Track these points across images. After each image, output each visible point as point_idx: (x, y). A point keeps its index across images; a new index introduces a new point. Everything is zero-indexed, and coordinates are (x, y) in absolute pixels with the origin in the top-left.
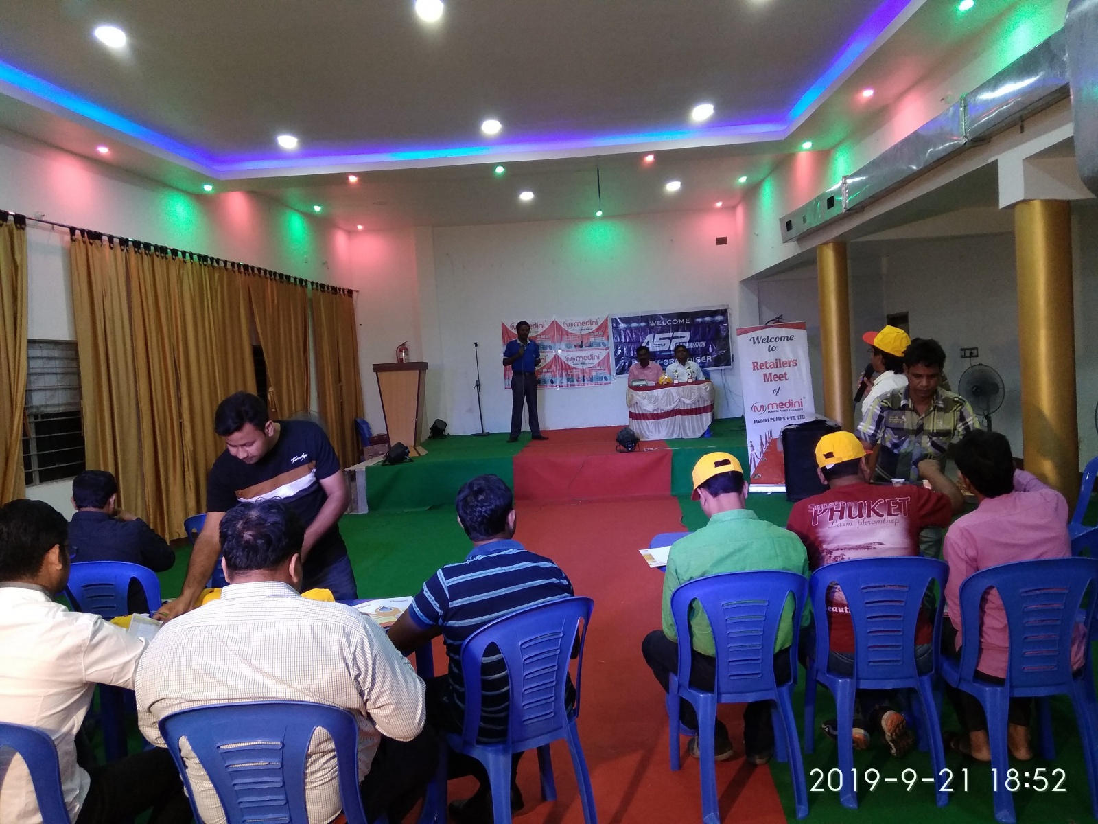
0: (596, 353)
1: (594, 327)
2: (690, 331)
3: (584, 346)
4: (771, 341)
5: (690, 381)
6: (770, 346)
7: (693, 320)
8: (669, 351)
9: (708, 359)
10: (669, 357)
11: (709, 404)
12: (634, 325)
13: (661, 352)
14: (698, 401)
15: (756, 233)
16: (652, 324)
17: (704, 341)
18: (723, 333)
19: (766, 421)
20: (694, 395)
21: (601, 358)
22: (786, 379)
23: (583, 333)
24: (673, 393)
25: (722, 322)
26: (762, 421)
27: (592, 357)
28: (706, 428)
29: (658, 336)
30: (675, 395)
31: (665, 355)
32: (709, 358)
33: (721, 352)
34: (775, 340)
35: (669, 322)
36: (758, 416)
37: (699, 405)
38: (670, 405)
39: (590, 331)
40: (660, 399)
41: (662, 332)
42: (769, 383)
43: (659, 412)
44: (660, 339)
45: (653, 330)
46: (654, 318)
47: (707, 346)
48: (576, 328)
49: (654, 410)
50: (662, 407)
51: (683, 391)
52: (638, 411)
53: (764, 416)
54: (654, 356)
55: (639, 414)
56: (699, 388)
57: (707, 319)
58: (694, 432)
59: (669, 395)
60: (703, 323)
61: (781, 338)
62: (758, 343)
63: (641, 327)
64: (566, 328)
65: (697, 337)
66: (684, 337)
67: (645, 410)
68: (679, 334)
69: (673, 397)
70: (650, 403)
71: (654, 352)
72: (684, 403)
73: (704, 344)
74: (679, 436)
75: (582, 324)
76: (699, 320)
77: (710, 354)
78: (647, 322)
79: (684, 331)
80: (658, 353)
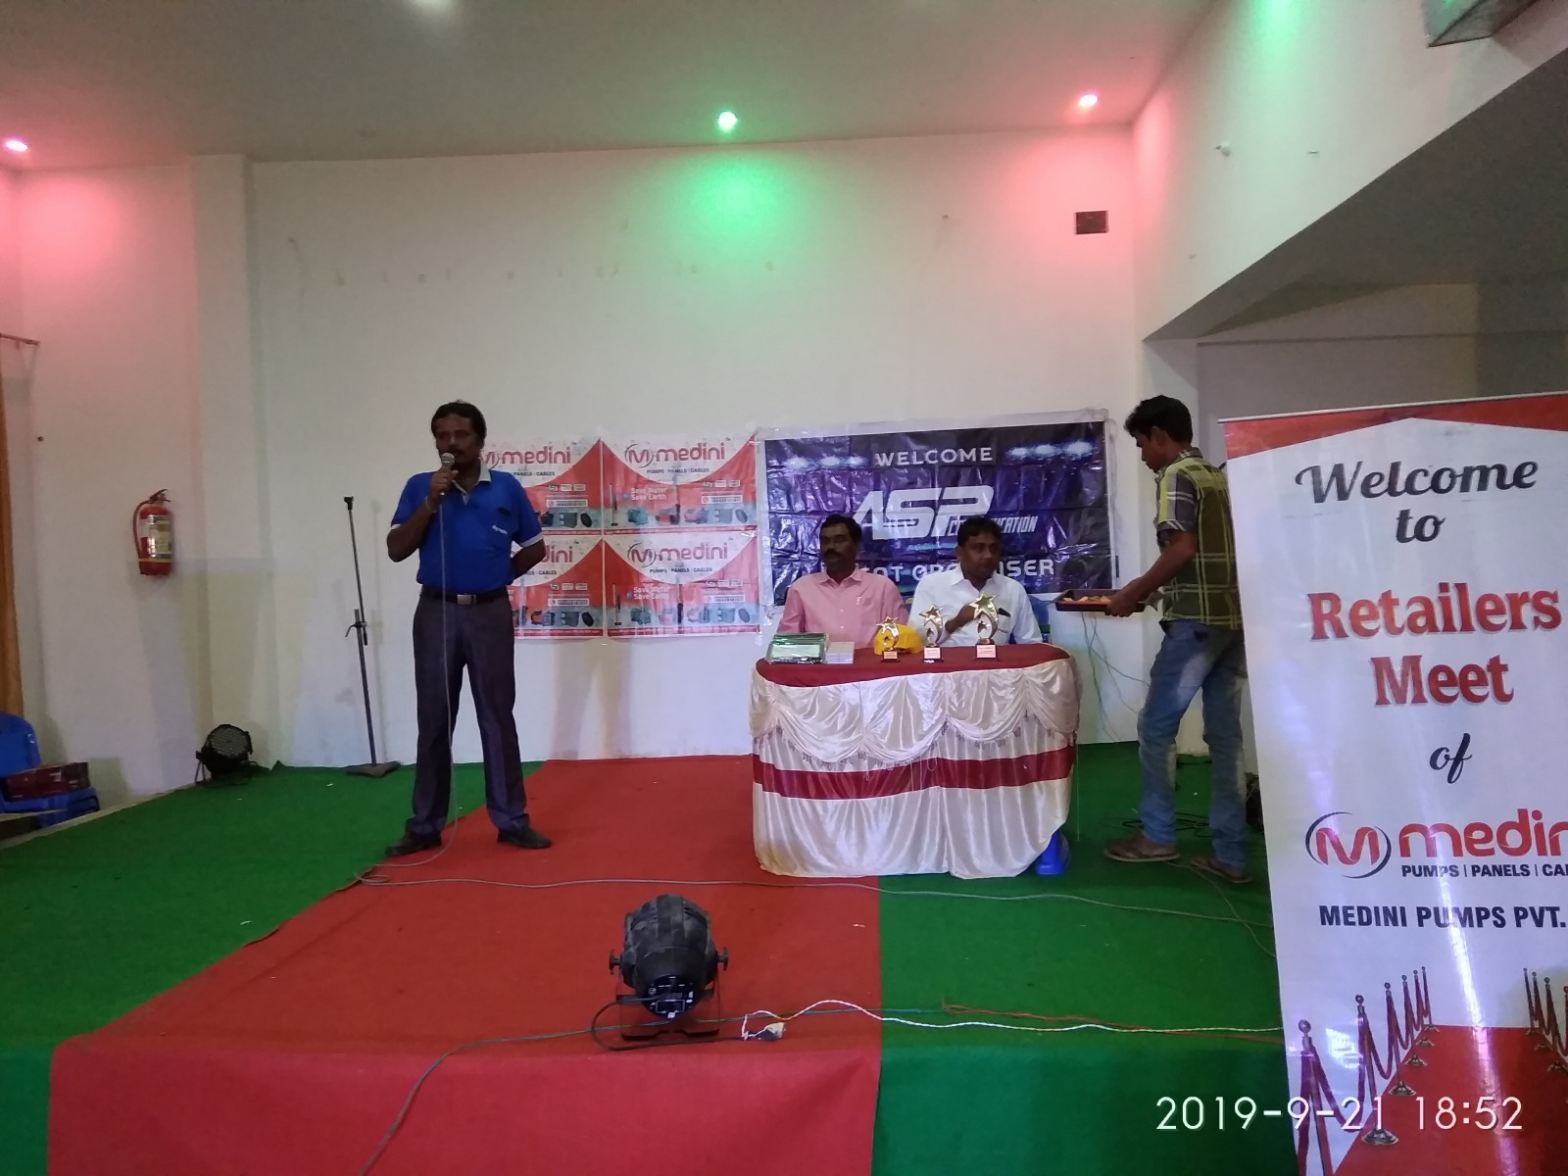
0: (717, 539)
1: (713, 465)
2: (992, 484)
3: (682, 519)
4: (1410, 488)
5: (987, 652)
6: (1404, 516)
7: (1000, 454)
8: (929, 539)
9: (1042, 568)
10: (933, 559)
11: (1057, 747)
12: (830, 461)
13: (906, 542)
14: (1017, 733)
15: (1225, 145)
16: (883, 461)
17: (1032, 513)
18: (1090, 493)
19: (1394, 916)
20: (1002, 708)
21: (732, 555)
22: (1503, 697)
23: (682, 480)
24: (921, 700)
25: (1086, 461)
26: (1366, 916)
27: (705, 551)
28: (1045, 841)
29: (897, 497)
30: (925, 704)
31: (918, 553)
32: (1046, 566)
33: (1081, 547)
34: (1435, 486)
35: (932, 457)
36: (1339, 885)
37: (1019, 746)
38: (908, 743)
39: (703, 475)
40: (867, 719)
41: (911, 485)
42: (1409, 709)
43: (865, 768)
44: (904, 505)
45: (883, 480)
46: (889, 442)
47: (1041, 529)
48: (661, 465)
49: (843, 762)
50: (877, 753)
51: (959, 691)
52: (786, 761)
53: (1378, 892)
54: (881, 554)
55: (789, 773)
56: (1020, 685)
57: (1045, 450)
58: (999, 854)
59: (903, 704)
60: (1030, 461)
61: (1468, 471)
62: (1343, 495)
63: (850, 469)
64: (634, 466)
65: (1013, 504)
66: (974, 501)
67: (809, 758)
68: (960, 492)
69: (919, 713)
70: (832, 731)
71: (888, 543)
72: (961, 738)
73: (1030, 524)
74: (939, 862)
75: (680, 455)
76: (1020, 452)
77: (1050, 553)
78: (868, 454)
79: (973, 482)
80: (898, 545)
